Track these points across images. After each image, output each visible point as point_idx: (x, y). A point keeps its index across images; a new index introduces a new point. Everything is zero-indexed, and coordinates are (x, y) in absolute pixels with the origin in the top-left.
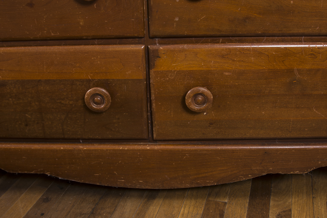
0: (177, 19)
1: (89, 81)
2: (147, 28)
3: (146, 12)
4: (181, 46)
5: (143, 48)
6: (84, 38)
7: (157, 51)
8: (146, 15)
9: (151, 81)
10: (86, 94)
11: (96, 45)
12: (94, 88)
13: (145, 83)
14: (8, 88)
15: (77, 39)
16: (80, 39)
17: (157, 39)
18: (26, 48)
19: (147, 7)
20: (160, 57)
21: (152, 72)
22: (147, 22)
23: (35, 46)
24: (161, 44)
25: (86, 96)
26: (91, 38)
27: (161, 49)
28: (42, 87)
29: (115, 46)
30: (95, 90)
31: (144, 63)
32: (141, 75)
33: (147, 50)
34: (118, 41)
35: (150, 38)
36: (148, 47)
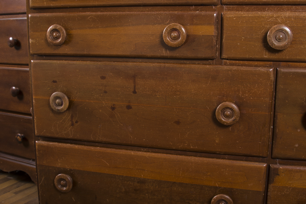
0: (297, 146)
1: (216, 188)
2: (271, 150)
3: (271, 137)
4: (298, 168)
5: (265, 166)
6: (218, 153)
7: (277, 170)
8: (271, 140)
9: (269, 194)
10: (213, 199)
11: (226, 159)
12: (220, 195)
13: (263, 194)
14: (147, 185)
15: (211, 153)
16: (214, 153)
17: (278, 160)
18: (168, 155)
19: (272, 133)
20: (279, 175)
21: (271, 186)
22: (271, 145)
23: (175, 154)
24: (281, 164)
25: (213, 201)
26: (223, 154)
27: (281, 169)
28: (175, 188)
29: (242, 162)
31: (265, 178)
32: (261, 188)
33: (268, 168)
34: (245, 158)
35: (272, 158)
36: (269, 165)
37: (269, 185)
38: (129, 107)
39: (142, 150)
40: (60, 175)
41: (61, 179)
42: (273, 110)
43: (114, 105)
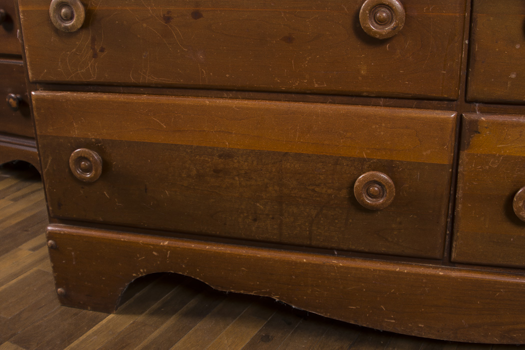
0: (513, 76)
1: (362, 161)
2: (464, 87)
3: (465, 61)
4: (515, 119)
5: (454, 118)
6: (365, 94)
7: (475, 123)
8: (464, 67)
9: (460, 169)
10: (357, 180)
11: (381, 106)
12: (371, 173)
13: (450, 170)
14: (236, 161)
15: (352, 96)
16: (358, 95)
17: (477, 105)
18: (273, 103)
19: (467, 53)
20: (479, 133)
21: (464, 155)
22: (465, 77)
23: (286, 101)
24: (483, 112)
25: (357, 184)
26: (374, 95)
27: (483, 121)
28: (289, 164)
29: (410, 110)
30: (372, 175)
31: (453, 139)
32: (446, 159)
33: (460, 120)
34: (415, 102)
35: (466, 101)
36: (462, 115)
37: (461, 152)
38: (197, 15)
39: (225, 95)
40: (78, 150)
41: (81, 158)
42: (469, 8)
43: (169, 12)
